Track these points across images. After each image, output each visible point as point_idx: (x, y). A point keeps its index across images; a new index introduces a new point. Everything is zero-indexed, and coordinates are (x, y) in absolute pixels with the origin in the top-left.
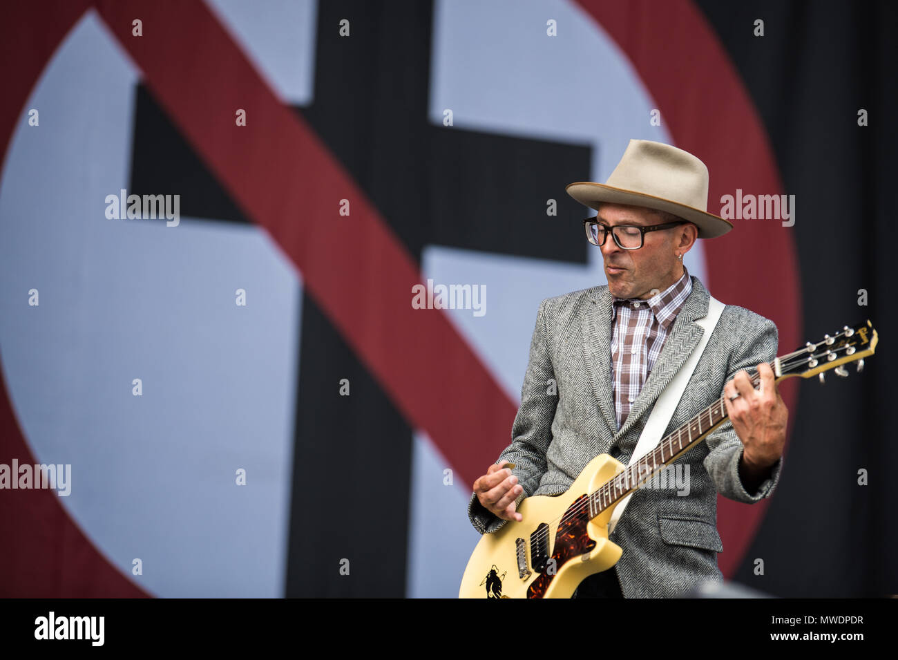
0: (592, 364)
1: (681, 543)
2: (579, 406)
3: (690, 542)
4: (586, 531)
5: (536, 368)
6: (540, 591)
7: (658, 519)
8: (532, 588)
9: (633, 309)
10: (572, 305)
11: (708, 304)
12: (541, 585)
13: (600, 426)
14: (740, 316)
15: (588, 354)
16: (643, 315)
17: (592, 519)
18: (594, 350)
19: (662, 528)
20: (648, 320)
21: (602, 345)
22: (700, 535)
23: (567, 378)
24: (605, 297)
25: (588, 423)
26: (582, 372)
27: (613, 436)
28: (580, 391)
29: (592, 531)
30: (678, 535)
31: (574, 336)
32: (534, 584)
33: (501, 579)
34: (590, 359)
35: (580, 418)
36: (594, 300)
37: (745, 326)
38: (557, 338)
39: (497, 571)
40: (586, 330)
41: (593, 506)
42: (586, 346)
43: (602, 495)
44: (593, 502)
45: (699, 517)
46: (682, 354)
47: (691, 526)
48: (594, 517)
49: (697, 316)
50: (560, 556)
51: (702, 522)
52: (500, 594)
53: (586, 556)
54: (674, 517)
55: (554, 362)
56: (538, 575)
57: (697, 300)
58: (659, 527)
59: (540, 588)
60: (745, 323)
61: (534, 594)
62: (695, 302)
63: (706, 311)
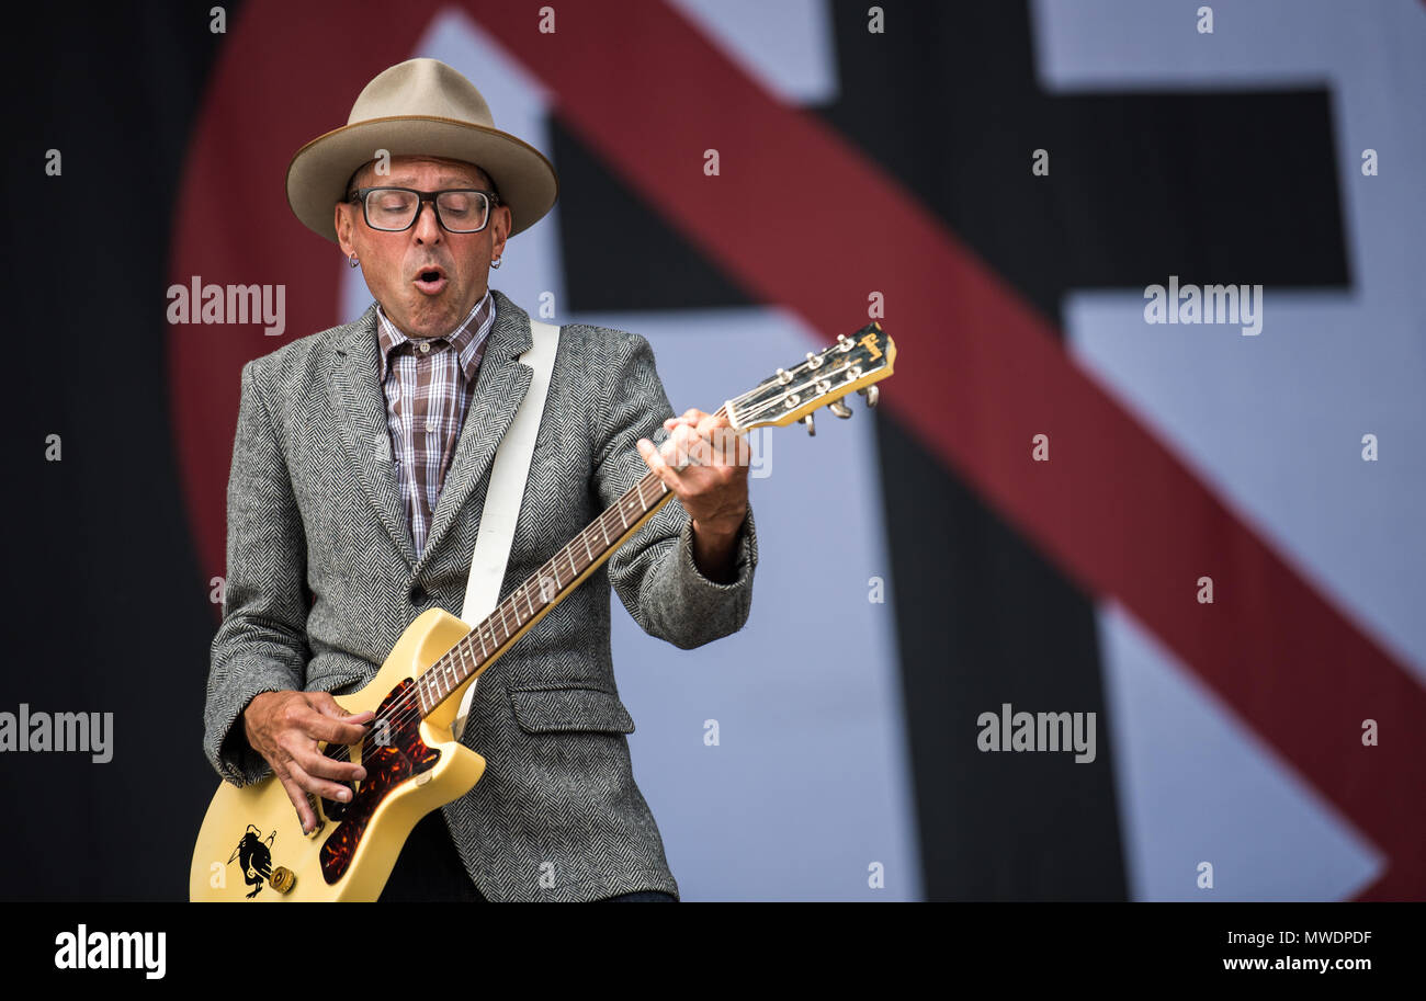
0: (359, 456)
1: (553, 727)
2: (347, 530)
3: (570, 723)
4: (418, 736)
5: (260, 482)
6: (345, 849)
7: (509, 695)
8: (328, 848)
9: (422, 357)
10: (304, 361)
11: (529, 329)
12: (345, 840)
13: (389, 558)
14: (584, 340)
15: (350, 440)
16: (439, 362)
17: (427, 715)
18: (360, 432)
19: (517, 708)
20: (449, 369)
21: (373, 422)
22: (585, 709)
23: (319, 487)
24: (361, 342)
25: (365, 556)
26: (344, 474)
27: (410, 569)
28: (345, 506)
29: (427, 735)
30: (546, 716)
31: (319, 415)
32: (331, 842)
33: (267, 845)
34: (354, 448)
35: (350, 551)
36: (341, 349)
37: (600, 355)
38: (288, 423)
39: (257, 834)
40: (339, 401)
41: (426, 694)
42: (344, 428)
43: (440, 673)
44: (425, 687)
45: (579, 681)
46: (503, 413)
47: (568, 697)
48: (429, 713)
49: (516, 351)
50: (375, 786)
51: (586, 689)
52: (269, 870)
53: (424, 777)
54: (536, 687)
55: (291, 465)
56: (338, 824)
57: (510, 326)
58: (513, 706)
59: (345, 845)
60: (596, 350)
61: (333, 856)
62: (508, 328)
63: (529, 342)
